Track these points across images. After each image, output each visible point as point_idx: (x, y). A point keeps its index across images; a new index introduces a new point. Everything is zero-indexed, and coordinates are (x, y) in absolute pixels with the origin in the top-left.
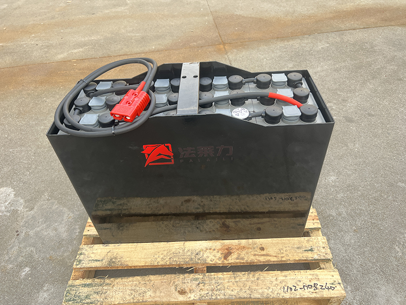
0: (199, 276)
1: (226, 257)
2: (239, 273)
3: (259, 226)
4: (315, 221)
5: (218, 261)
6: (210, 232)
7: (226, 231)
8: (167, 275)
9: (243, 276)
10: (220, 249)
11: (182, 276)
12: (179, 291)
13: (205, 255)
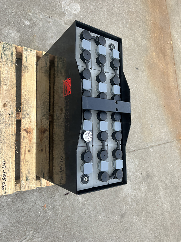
0: (14, 115)
1: (25, 130)
2: (15, 137)
3: (44, 150)
4: (46, 184)
5: (23, 125)
6: (41, 122)
7: (42, 131)
8: (15, 97)
9: (13, 139)
10: (30, 127)
11: (15, 105)
12: (6, 103)
13: (27, 119)
